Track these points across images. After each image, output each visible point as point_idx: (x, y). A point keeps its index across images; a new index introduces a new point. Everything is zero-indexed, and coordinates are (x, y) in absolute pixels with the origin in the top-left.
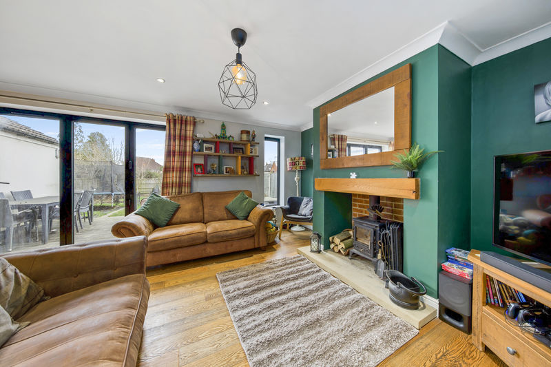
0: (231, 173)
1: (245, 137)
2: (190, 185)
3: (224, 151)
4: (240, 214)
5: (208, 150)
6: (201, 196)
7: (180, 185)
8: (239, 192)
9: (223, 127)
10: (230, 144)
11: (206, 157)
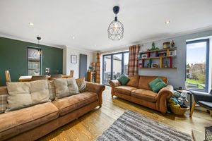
0: (156, 67)
1: (165, 46)
2: (137, 72)
3: (153, 56)
4: (154, 89)
5: (145, 57)
6: (139, 77)
7: (133, 72)
8: (157, 77)
9: (153, 44)
10: (157, 52)
11: (144, 60)
